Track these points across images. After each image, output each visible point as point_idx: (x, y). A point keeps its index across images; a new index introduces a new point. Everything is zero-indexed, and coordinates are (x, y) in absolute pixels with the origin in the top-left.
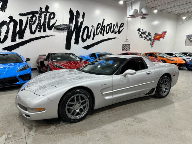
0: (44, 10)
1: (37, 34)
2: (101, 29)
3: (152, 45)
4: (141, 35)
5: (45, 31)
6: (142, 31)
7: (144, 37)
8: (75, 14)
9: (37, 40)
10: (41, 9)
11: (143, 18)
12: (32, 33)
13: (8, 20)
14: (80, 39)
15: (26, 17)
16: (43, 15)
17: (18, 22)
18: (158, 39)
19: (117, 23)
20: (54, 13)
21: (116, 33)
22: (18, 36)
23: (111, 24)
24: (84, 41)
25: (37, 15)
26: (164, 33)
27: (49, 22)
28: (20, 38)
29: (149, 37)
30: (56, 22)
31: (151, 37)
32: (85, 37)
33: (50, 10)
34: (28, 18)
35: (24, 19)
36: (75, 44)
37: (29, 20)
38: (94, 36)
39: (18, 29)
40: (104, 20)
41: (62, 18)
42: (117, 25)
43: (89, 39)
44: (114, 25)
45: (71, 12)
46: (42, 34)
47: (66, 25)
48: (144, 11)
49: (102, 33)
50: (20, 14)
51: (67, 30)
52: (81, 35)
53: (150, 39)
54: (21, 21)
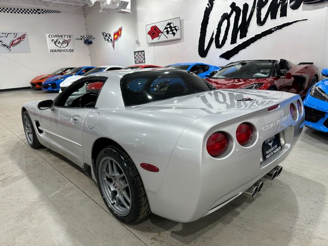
9: (268, 36)
39: (240, 22)
54: (246, 6)
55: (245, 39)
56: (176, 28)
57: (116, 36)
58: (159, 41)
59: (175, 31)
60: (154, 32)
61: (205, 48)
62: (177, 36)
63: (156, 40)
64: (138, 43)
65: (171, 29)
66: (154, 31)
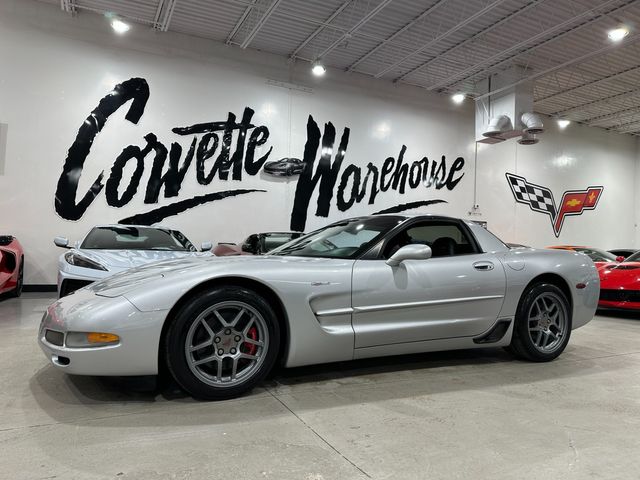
0: (238, 120)
1: (217, 185)
2: (396, 175)
3: (557, 228)
4: (519, 196)
5: (237, 176)
6: (521, 184)
7: (531, 201)
8: (322, 133)
9: (216, 202)
10: (232, 117)
11: (526, 142)
12: (203, 180)
13: (143, 145)
14: (334, 201)
15: (190, 138)
16: (235, 134)
17: (169, 149)
18: (577, 210)
19: (444, 158)
20: (265, 130)
21: (439, 187)
22: (163, 188)
23: (425, 160)
24: (343, 206)
25: (221, 134)
26: (597, 192)
27: (251, 153)
28: (168, 194)
29: (548, 201)
30: (268, 153)
31: (553, 201)
32: (347, 197)
33: (256, 121)
34: (195, 140)
35: (186, 143)
36: (317, 214)
37: (197, 146)
38: (374, 193)
40: (404, 148)
41: (286, 143)
42: (443, 164)
43: (358, 201)
44: (435, 164)
45: (312, 127)
46: (231, 184)
47: (297, 161)
48: (529, 121)
49: (399, 185)
50: (176, 131)
51: (298, 177)
52: (335, 190)
53: (550, 208)
54: (177, 148)
55: (174, 200)
61: (78, 200)
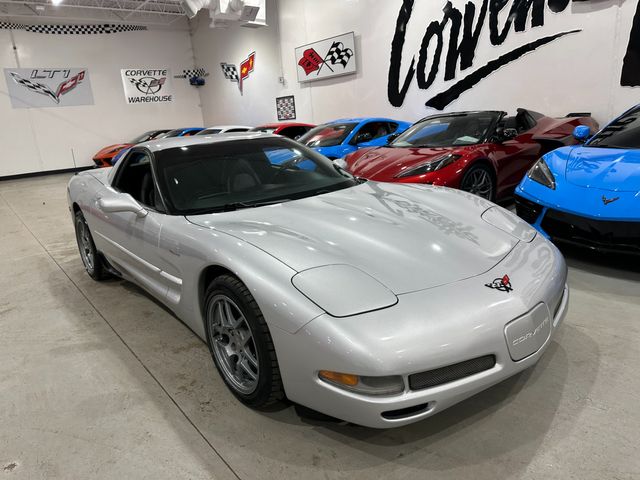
13: (441, 18)
39: (460, 39)
54: (470, 7)
55: (470, 71)
56: (349, 52)
57: (245, 69)
58: (319, 77)
59: (345, 58)
60: (310, 61)
61: (400, 88)
62: (351, 67)
63: (313, 75)
64: (282, 81)
65: (339, 54)
66: (310, 59)
